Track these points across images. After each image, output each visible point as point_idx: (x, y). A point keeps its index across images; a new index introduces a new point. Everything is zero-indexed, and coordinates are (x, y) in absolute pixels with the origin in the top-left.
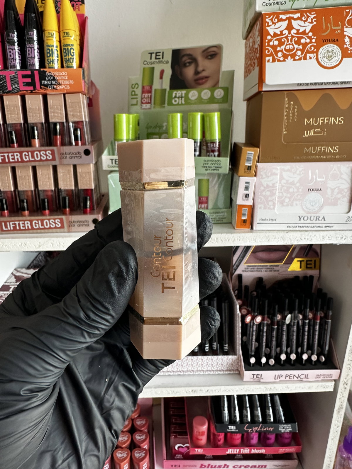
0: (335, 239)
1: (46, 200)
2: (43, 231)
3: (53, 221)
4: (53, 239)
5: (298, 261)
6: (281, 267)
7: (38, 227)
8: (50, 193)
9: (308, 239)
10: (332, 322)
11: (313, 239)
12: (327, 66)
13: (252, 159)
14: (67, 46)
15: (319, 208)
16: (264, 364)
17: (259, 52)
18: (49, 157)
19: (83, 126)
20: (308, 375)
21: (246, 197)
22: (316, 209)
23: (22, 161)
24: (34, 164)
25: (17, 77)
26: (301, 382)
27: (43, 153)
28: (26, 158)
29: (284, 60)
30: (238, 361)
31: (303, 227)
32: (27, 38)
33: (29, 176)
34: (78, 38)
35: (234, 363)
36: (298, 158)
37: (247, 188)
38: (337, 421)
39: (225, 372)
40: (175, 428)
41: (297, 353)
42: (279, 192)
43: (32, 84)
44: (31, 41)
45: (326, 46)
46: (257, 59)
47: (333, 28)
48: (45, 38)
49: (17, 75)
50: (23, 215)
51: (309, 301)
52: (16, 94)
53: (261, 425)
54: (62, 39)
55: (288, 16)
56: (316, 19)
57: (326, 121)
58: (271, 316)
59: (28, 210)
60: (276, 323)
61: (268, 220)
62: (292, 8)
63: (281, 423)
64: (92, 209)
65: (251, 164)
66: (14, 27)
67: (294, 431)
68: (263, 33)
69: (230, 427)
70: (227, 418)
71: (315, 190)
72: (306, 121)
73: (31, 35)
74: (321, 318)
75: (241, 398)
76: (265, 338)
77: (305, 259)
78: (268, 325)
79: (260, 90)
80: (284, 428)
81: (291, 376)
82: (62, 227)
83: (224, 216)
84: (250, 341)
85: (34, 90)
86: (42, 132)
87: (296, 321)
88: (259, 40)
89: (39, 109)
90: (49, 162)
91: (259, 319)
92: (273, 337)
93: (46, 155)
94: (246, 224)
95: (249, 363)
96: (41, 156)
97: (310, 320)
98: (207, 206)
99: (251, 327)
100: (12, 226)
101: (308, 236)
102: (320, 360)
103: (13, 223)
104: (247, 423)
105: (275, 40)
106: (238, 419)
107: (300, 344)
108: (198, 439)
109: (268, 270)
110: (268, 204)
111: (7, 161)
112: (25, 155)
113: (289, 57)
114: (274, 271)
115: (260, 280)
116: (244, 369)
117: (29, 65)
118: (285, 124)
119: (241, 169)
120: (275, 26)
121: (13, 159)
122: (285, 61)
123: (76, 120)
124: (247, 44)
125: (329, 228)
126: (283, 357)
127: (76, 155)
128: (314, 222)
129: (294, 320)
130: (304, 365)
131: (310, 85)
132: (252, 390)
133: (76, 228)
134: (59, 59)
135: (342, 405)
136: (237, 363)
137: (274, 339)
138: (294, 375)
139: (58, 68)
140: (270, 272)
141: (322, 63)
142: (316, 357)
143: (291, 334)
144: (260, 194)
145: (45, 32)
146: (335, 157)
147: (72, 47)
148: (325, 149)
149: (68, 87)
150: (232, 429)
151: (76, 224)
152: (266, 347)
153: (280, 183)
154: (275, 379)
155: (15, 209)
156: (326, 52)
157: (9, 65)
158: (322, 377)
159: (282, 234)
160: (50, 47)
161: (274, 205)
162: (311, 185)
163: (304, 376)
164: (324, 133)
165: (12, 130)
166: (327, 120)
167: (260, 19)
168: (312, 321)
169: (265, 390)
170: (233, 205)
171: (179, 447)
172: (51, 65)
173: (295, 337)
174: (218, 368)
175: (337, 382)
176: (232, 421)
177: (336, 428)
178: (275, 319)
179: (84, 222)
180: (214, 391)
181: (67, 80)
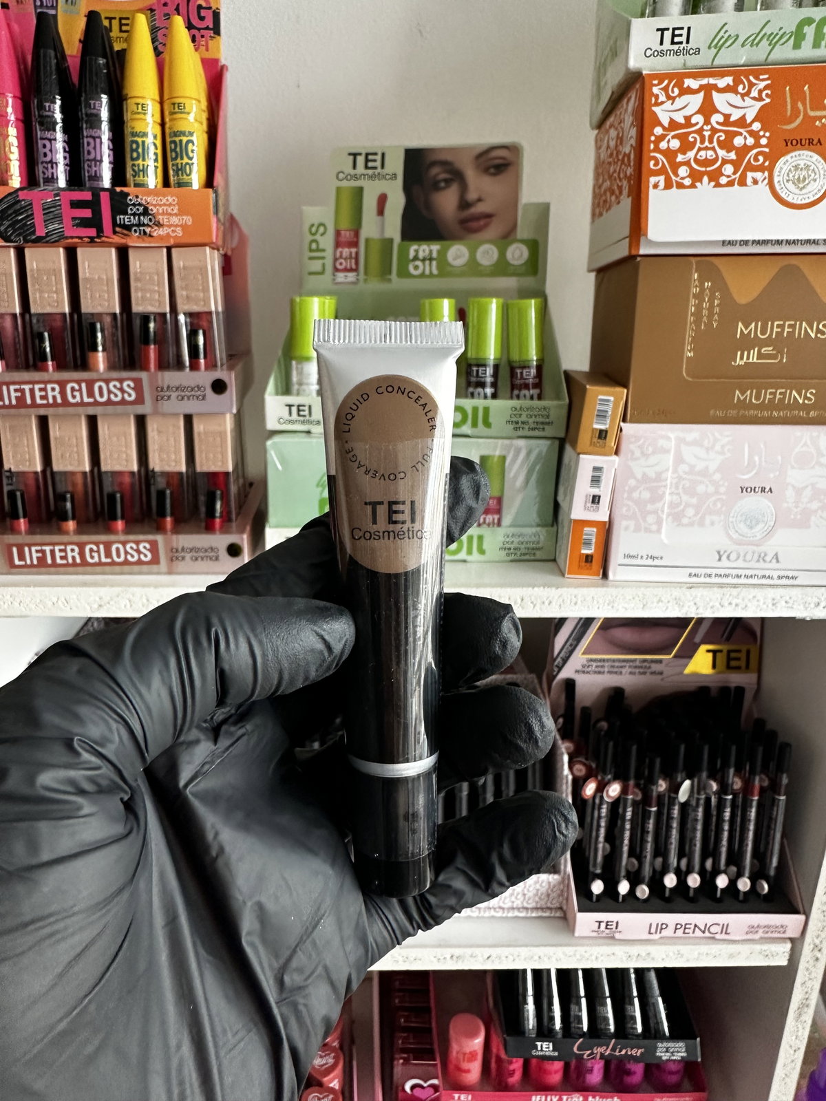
0: (802, 606)
1: (118, 495)
2: (107, 568)
3: (134, 546)
4: (132, 589)
5: (708, 651)
6: (667, 665)
7: (96, 559)
8: (127, 480)
9: (737, 605)
10: (788, 801)
11: (749, 605)
12: (795, 202)
13: (610, 413)
14: (180, 136)
15: (766, 533)
16: (623, 896)
17: (632, 164)
18: (130, 395)
19: (211, 322)
20: (728, 925)
21: (593, 502)
22: (759, 537)
23: (66, 403)
24: (91, 411)
25: (60, 205)
26: (710, 941)
27: (115, 386)
28: (74, 397)
29: (693, 186)
30: (562, 887)
31: (726, 576)
32: (87, 115)
33: (78, 439)
34: (204, 116)
35: (552, 890)
36: (720, 413)
37: (596, 481)
38: (794, 1038)
39: (530, 912)
40: (405, 1040)
41: (702, 873)
42: (671, 494)
43: (95, 222)
44: (94, 121)
45: (793, 154)
46: (629, 179)
47: (812, 114)
48: (127, 116)
49: (59, 200)
50: (61, 531)
51: (734, 748)
52: (57, 244)
53: (613, 1041)
54: (167, 120)
55: (705, 81)
56: (769, 92)
57: (787, 330)
58: (642, 782)
59: (73, 518)
60: (654, 801)
61: (645, 557)
62: (715, 63)
63: (662, 1038)
64: (227, 518)
65: (607, 426)
66: (55, 88)
67: (692, 1059)
68: (643, 120)
69: (539, 1044)
70: (531, 1022)
71: (757, 490)
72: (741, 329)
73: (94, 108)
74: (762, 791)
75: (566, 976)
76: (627, 834)
77: (724, 647)
78: (635, 804)
79: (634, 253)
80: (667, 1051)
81: (687, 926)
82: (155, 560)
83: (538, 543)
84: (593, 841)
85: (99, 236)
86: (113, 335)
87: (703, 797)
88: (634, 136)
89: (109, 281)
90: (130, 408)
91: (614, 790)
92: (648, 832)
93: (122, 390)
94: (591, 566)
95: (589, 894)
96: (110, 392)
97: (735, 795)
98: (499, 520)
99: (596, 807)
100: (35, 555)
101: (737, 597)
102: (759, 889)
103: (39, 548)
104: (581, 1036)
105: (673, 137)
106: (558, 1024)
107: (709, 850)
108: (459, 1069)
109: (637, 671)
110: (645, 520)
111: (29, 401)
112: (73, 389)
113: (706, 179)
114: (653, 673)
115: (616, 695)
116: (576, 908)
117: (87, 179)
118: (689, 334)
119: (584, 437)
120: (672, 104)
121: (42, 398)
122: (696, 187)
123: (195, 308)
124: (602, 140)
125: (789, 581)
126: (670, 881)
127: (193, 393)
128: (753, 564)
129: (699, 793)
130: (719, 901)
131: (753, 243)
132: (594, 958)
133: (187, 564)
134: (160, 164)
135: (807, 999)
136: (559, 892)
137: (650, 838)
138: (696, 926)
139: (156, 186)
140: (643, 676)
141: (783, 195)
142: (748, 882)
143: (689, 826)
144: (626, 495)
145: (129, 101)
146: (808, 413)
147: (189, 138)
148: (783, 394)
149: (179, 232)
150: (544, 1049)
151: (188, 556)
152: (631, 853)
153: (675, 471)
154: (650, 933)
155: (44, 515)
156: (792, 169)
157: (41, 175)
158: (761, 931)
159: (676, 592)
160: (138, 136)
161: (659, 522)
162: (747, 478)
163: (718, 929)
164: (782, 358)
165: (41, 330)
166: (790, 326)
167: (638, 86)
168: (741, 795)
169: (624, 959)
170: (560, 518)
171: (413, 1087)
172: (140, 179)
173: (699, 835)
174: (513, 902)
175: (796, 944)
176: (544, 1031)
177: (792, 1052)
178: (652, 790)
179: (206, 551)
180: (504, 958)
181: (175, 214)
